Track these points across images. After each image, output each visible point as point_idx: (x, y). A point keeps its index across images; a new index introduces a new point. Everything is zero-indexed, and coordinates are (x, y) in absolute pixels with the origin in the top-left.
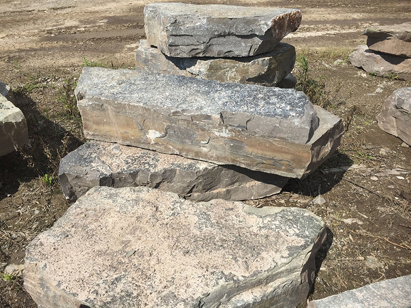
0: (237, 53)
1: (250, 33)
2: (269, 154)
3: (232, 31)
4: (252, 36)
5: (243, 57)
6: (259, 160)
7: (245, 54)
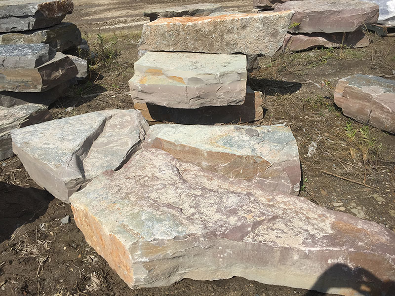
0: (19, 28)
1: (24, 14)
2: (19, 79)
3: (12, 14)
4: (27, 16)
5: (25, 31)
6: (17, 84)
7: (26, 29)
